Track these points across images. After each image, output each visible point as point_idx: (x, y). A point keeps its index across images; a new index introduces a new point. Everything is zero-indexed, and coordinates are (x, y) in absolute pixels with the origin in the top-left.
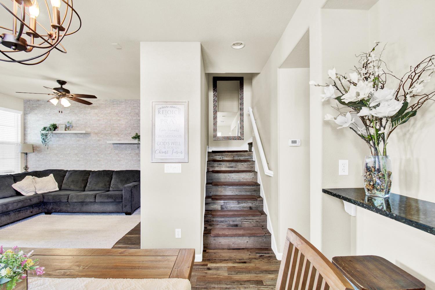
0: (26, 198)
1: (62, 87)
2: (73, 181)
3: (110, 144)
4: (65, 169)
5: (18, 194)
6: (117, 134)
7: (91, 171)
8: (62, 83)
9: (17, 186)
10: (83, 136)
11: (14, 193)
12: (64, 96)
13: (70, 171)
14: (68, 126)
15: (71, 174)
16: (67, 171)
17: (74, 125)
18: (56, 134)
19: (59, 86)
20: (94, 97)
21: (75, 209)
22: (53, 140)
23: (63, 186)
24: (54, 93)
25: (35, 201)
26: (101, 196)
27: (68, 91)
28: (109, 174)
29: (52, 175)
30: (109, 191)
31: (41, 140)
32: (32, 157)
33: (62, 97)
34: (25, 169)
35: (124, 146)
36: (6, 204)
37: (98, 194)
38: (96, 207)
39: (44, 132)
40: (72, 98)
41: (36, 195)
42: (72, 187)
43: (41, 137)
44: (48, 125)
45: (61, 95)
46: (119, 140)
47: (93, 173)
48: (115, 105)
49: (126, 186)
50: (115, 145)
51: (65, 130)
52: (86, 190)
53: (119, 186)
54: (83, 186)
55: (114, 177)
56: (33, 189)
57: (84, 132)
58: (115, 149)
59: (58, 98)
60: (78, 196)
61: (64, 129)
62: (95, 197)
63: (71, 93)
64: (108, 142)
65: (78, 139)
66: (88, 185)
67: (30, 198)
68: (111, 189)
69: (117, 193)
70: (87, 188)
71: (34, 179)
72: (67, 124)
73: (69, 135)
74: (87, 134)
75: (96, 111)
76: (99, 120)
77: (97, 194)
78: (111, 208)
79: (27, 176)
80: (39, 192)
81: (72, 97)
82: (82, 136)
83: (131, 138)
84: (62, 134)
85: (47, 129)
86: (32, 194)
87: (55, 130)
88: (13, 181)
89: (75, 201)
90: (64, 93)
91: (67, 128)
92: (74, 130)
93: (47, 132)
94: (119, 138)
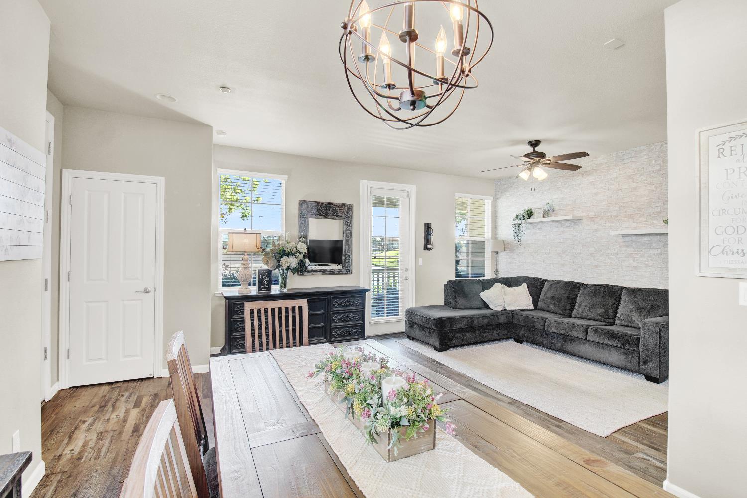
0: (493, 313)
1: (534, 151)
2: (553, 298)
3: (618, 235)
4: (544, 278)
5: (486, 306)
6: (630, 216)
7: (582, 284)
8: (535, 144)
9: (485, 295)
10: (569, 225)
11: (480, 304)
12: (538, 163)
13: (550, 281)
14: (546, 210)
15: (551, 285)
16: (546, 280)
17: (556, 208)
18: (531, 223)
19: (530, 150)
20: (584, 154)
21: (555, 344)
22: (528, 233)
23: (540, 304)
24: (525, 162)
25: (503, 319)
26: (596, 331)
27: (543, 155)
28: (614, 293)
29: (525, 285)
30: (613, 324)
31: (513, 233)
32: (503, 257)
33: (535, 167)
34: (496, 274)
35: (646, 238)
36: (471, 318)
37: (591, 326)
38: (587, 349)
39: (516, 222)
40: (549, 164)
41: (505, 312)
42: (552, 307)
43: (513, 229)
44: (521, 211)
45: (534, 163)
46: (635, 228)
47: (585, 289)
48: (627, 161)
49: (647, 320)
50: (628, 238)
51: (544, 217)
52: (573, 315)
53: (633, 318)
54: (568, 308)
55: (624, 298)
56: (501, 301)
57: (571, 217)
58: (627, 246)
59: (529, 169)
60: (559, 323)
61: (542, 215)
62: (586, 331)
63: (548, 156)
64: (613, 232)
65: (562, 229)
66: (576, 307)
67: (497, 314)
68: (617, 322)
69: (629, 331)
70: (574, 312)
71: (503, 288)
72: (545, 207)
73: (550, 223)
74: (576, 221)
75: (591, 178)
76: (596, 194)
77: (589, 326)
78: (615, 356)
79: (496, 284)
80: (509, 308)
81: (549, 162)
82: (567, 224)
83: (662, 221)
84: (539, 222)
85: (519, 217)
86: (500, 309)
87: (529, 218)
88: (480, 288)
89: (554, 330)
90: (538, 159)
91: (546, 213)
92: (556, 215)
93: (520, 222)
94: (635, 225)
